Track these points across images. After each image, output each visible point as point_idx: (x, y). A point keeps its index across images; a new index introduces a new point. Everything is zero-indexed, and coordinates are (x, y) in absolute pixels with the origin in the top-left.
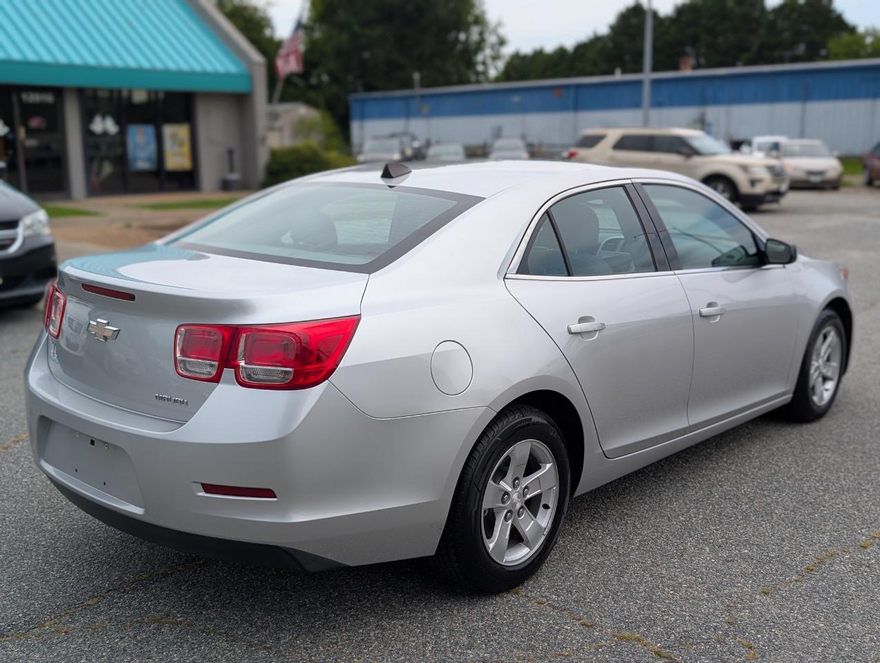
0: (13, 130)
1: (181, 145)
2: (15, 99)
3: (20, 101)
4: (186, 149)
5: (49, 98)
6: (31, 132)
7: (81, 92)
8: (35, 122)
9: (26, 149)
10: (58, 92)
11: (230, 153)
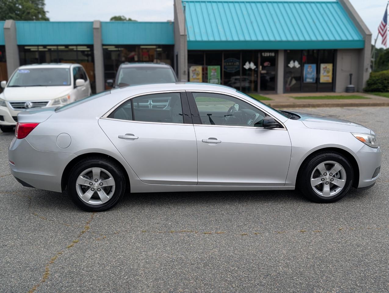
0: (257, 67)
1: (328, 72)
2: (259, 55)
3: (261, 55)
4: (330, 74)
5: (273, 54)
6: (264, 68)
7: (285, 51)
8: (266, 64)
9: (261, 74)
10: (276, 52)
11: (351, 75)
